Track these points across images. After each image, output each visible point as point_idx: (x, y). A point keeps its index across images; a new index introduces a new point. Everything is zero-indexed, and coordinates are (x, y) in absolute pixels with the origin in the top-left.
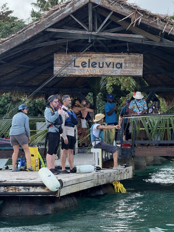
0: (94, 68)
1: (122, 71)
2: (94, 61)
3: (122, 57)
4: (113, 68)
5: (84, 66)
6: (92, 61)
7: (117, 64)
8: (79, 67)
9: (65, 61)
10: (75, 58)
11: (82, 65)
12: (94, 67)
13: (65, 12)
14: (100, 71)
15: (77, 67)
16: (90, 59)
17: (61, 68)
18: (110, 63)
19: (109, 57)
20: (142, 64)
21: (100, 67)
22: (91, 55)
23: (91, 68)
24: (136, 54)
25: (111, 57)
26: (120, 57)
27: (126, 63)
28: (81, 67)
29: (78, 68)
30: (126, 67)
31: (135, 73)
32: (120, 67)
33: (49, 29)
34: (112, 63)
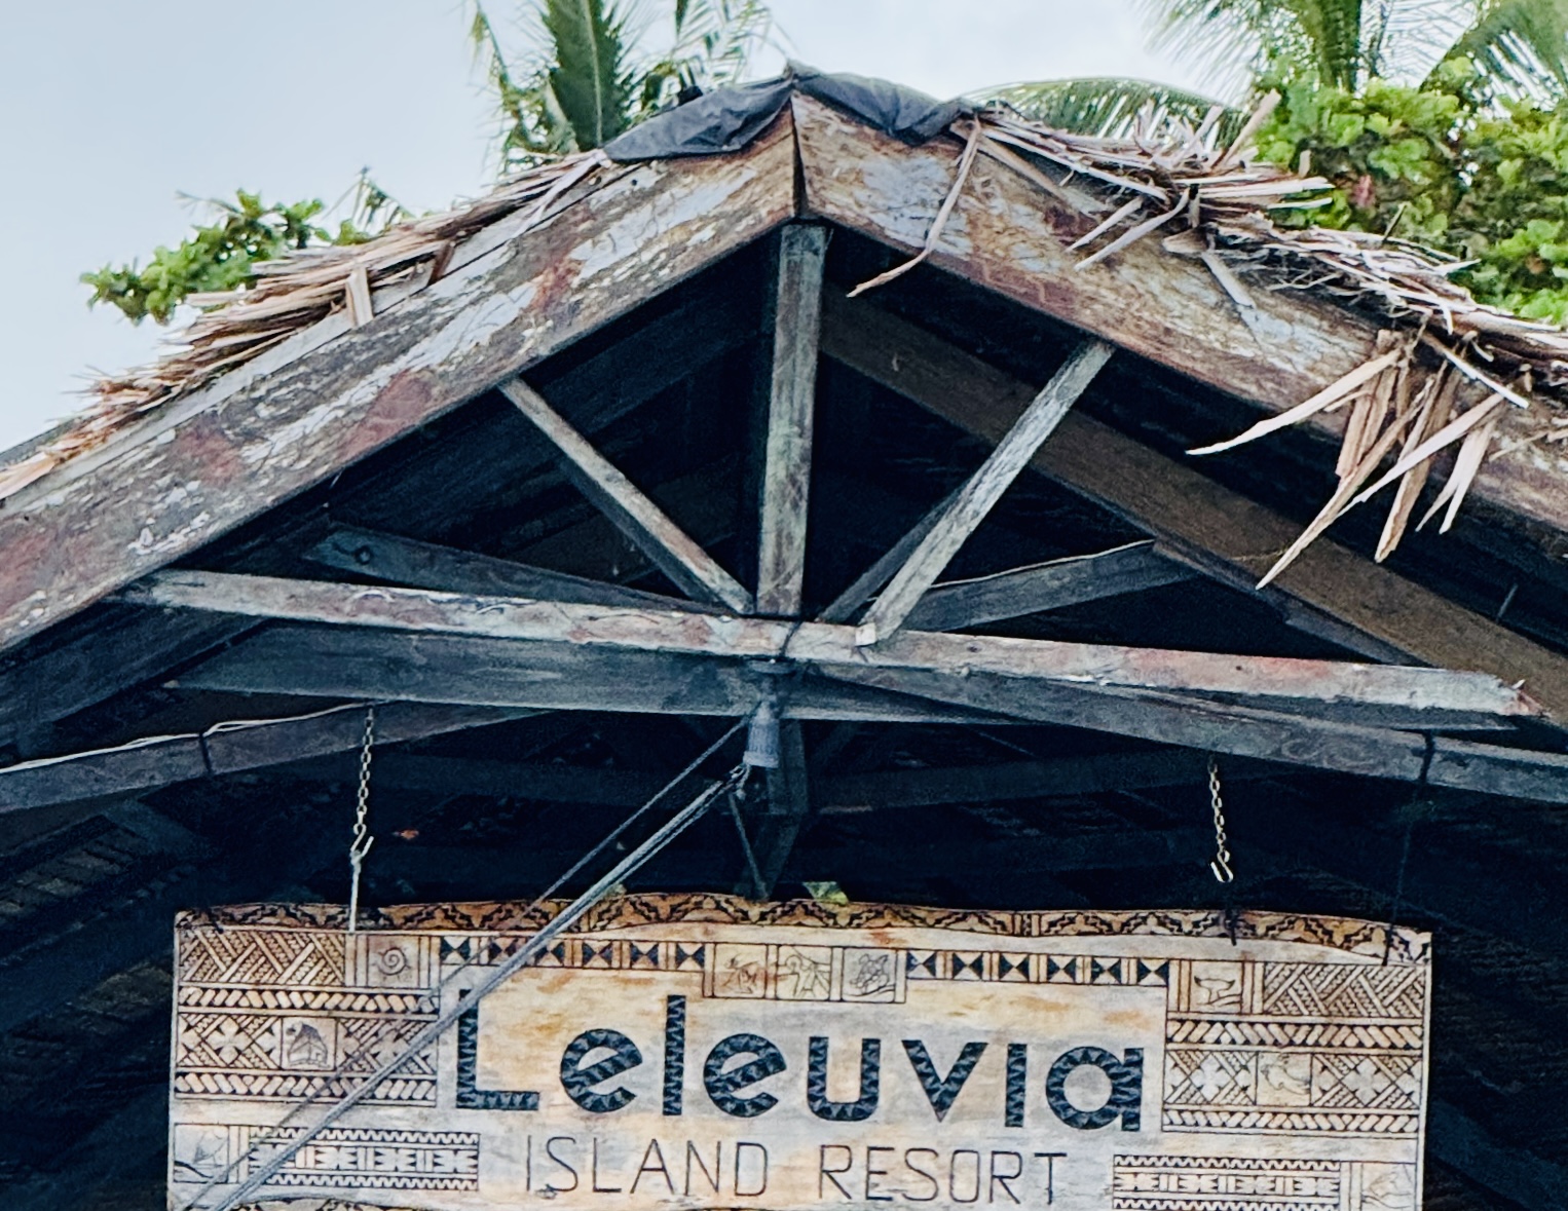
0: (738, 1123)
1: (1145, 1161)
2: (735, 1018)
3: (1142, 972)
4: (1014, 1117)
5: (603, 1089)
6: (708, 1025)
7: (1070, 1060)
8: (525, 1101)
9: (325, 1028)
10: (477, 976)
11: (575, 1082)
12: (739, 1110)
13: (430, 353)
14: (835, 1160)
15: (495, 1101)
16: (691, 991)
17: (272, 1115)
18: (974, 1050)
19: (958, 966)
20: (1423, 1069)
21: (824, 1113)
22: (697, 932)
23: (701, 1121)
24: (1331, 922)
25: (977, 966)
26: (1115, 971)
27: (1187, 1055)
28: (557, 1108)
29: (514, 1118)
30: (1188, 1110)
31: (1325, 1187)
32: (1106, 1114)
33: (189, 577)
34: (994, 1059)
